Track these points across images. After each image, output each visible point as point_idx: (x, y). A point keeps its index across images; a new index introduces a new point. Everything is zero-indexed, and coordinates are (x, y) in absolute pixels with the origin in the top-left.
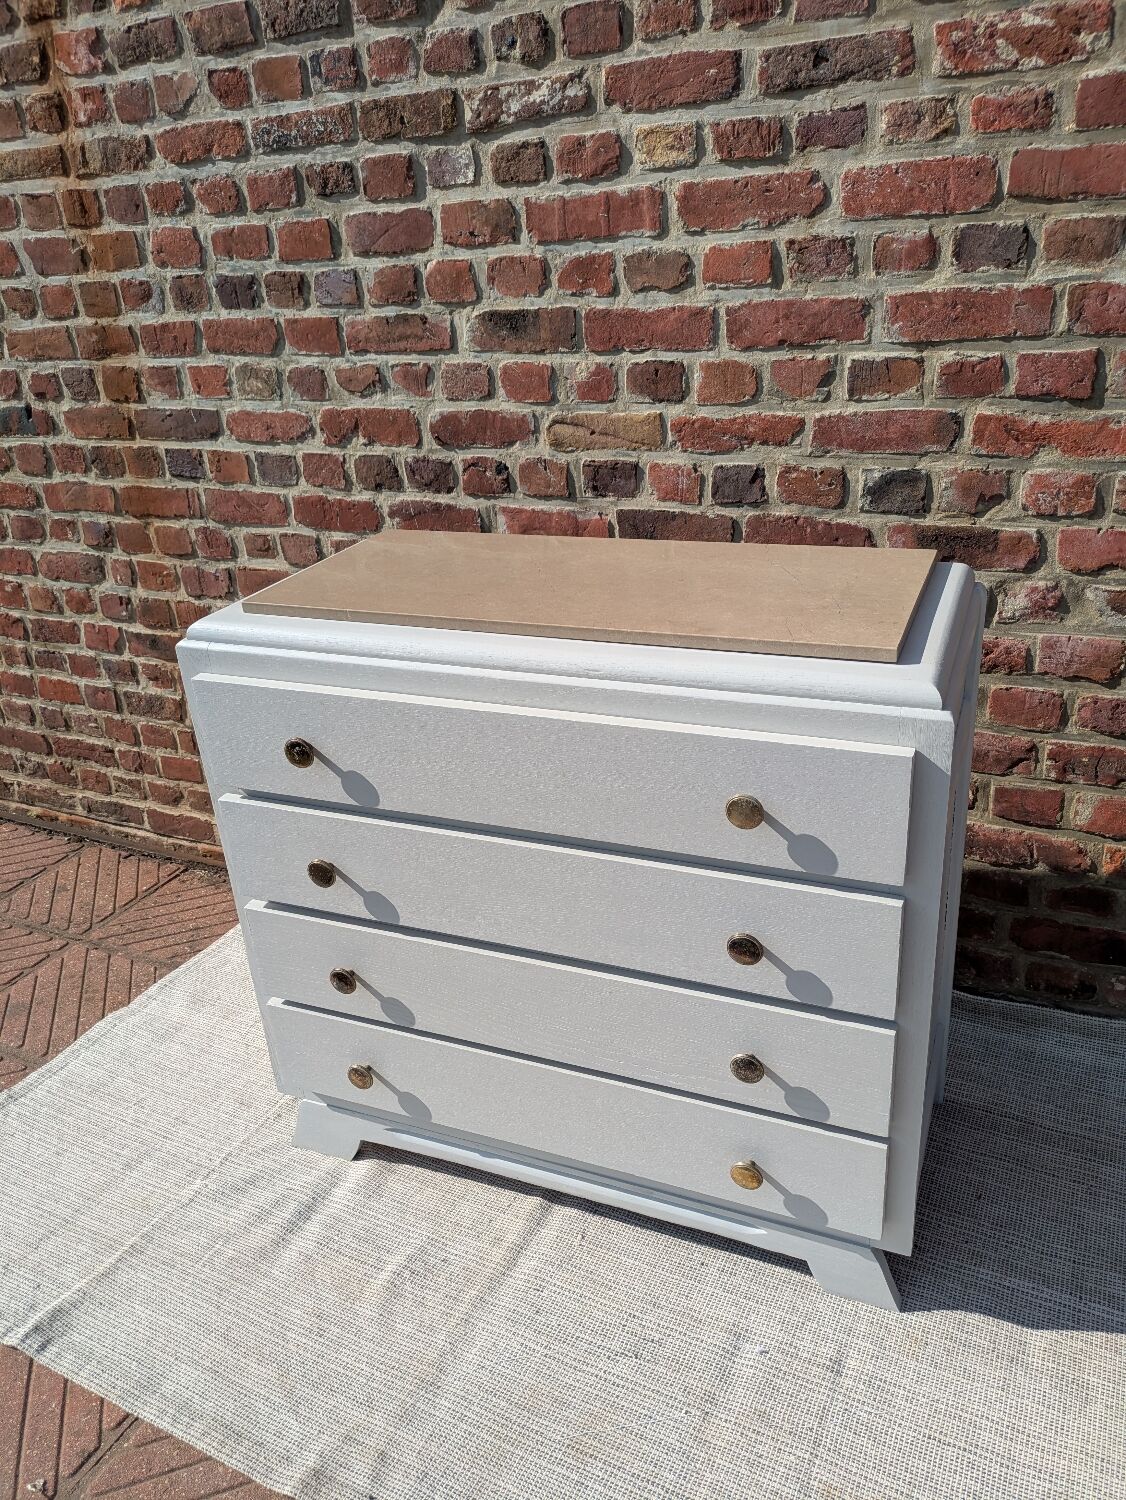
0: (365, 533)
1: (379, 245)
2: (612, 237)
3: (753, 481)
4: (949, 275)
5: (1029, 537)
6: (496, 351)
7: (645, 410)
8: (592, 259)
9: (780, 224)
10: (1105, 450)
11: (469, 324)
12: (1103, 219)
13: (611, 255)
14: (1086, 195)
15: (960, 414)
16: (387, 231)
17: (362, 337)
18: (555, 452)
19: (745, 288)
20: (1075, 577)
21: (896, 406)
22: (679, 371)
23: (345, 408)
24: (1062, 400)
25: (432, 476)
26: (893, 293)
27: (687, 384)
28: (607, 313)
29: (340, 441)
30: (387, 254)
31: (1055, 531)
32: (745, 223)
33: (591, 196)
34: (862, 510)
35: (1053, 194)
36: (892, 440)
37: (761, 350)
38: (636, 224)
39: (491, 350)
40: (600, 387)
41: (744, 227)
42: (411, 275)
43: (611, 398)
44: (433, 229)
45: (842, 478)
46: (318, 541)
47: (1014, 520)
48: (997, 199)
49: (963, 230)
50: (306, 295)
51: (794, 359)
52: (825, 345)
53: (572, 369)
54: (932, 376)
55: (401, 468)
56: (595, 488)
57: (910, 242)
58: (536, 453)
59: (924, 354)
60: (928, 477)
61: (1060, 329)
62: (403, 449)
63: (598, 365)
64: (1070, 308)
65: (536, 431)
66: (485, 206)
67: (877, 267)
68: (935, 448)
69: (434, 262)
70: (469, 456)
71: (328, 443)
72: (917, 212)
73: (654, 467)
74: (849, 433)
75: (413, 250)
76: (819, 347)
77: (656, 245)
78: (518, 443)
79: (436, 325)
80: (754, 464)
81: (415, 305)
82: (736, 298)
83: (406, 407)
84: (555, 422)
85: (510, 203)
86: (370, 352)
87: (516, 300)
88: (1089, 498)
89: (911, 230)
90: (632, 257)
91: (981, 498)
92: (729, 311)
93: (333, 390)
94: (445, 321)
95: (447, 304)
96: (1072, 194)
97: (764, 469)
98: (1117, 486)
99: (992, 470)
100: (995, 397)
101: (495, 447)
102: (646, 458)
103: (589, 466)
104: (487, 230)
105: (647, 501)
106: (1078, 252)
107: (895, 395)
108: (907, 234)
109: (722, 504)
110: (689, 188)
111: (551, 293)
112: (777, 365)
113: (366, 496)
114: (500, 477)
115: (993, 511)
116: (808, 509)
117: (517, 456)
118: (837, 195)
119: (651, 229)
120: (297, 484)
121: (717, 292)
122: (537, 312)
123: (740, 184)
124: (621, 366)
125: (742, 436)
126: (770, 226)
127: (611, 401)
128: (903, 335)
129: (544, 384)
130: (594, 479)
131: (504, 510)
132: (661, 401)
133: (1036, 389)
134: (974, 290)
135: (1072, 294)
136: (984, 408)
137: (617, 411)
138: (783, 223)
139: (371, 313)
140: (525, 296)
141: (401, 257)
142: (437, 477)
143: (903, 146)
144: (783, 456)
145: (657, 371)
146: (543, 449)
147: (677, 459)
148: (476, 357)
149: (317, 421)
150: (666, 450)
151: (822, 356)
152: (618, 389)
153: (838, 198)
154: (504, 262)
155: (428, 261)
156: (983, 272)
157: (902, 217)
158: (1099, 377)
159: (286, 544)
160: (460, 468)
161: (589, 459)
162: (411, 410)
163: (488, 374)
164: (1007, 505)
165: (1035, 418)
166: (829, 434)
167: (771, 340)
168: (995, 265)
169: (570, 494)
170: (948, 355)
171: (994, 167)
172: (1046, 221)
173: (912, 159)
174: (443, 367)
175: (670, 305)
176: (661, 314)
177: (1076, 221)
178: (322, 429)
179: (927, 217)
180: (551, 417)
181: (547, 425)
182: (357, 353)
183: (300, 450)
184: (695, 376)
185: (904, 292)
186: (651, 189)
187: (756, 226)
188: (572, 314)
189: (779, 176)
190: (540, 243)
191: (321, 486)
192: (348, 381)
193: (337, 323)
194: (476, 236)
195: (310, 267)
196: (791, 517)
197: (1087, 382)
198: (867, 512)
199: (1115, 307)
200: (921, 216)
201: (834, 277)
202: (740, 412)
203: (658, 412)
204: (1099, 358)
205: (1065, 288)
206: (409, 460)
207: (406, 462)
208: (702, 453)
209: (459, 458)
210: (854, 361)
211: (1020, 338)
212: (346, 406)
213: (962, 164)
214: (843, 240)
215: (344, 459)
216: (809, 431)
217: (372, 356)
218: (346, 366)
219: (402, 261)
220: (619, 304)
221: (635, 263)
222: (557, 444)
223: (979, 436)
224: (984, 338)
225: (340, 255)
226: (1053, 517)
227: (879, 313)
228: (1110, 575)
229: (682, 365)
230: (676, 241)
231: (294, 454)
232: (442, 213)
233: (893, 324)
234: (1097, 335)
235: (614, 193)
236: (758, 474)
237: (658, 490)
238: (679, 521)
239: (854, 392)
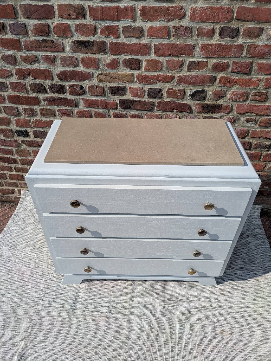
0: (34, 106)
1: (34, 15)
2: (118, 20)
3: (159, 92)
4: (217, 39)
5: (229, 106)
6: (79, 53)
7: (127, 72)
8: (111, 27)
9: (171, 21)
10: (250, 86)
11: (69, 44)
12: (258, 28)
13: (118, 26)
14: (255, 20)
15: (216, 76)
16: (37, 11)
17: (29, 46)
18: (99, 83)
19: (160, 39)
20: (239, 115)
21: (200, 73)
22: (138, 62)
23: (24, 68)
24: (241, 73)
25: (58, 89)
26: (202, 43)
27: (141, 65)
28: (116, 44)
29: (23, 78)
30: (37, 19)
31: (236, 104)
32: (161, 20)
33: (111, 7)
34: (189, 100)
35: (247, 20)
36: (198, 82)
37: (164, 57)
38: (126, 17)
39: (78, 52)
40: (114, 65)
41: (160, 21)
42: (47, 27)
43: (117, 68)
44: (54, 12)
45: (184, 91)
46: (17, 108)
47: (226, 102)
48: (232, 19)
49: (222, 28)
50: (5, 30)
51: (173, 60)
52: (182, 56)
53: (105, 59)
54: (210, 66)
55: (47, 87)
56: (112, 93)
57: (208, 29)
58: (93, 83)
59: (208, 60)
60: (206, 91)
61: (244, 56)
62: (47, 81)
63: (114, 59)
64: (247, 50)
65: (93, 77)
66: (73, 6)
67: (198, 36)
68: (209, 84)
69: (56, 23)
70: (70, 84)
71: (19, 79)
72: (211, 21)
73: (131, 88)
74: (187, 80)
75: (47, 18)
76: (180, 57)
77: (133, 24)
78: (87, 80)
79: (57, 44)
80: (160, 87)
81: (49, 36)
82: (157, 42)
83: (47, 68)
84: (99, 74)
85: (83, 6)
86: (33, 51)
87: (86, 37)
88: (244, 97)
89: (208, 26)
90: (125, 27)
91: (219, 97)
92: (155, 45)
93: (19, 62)
94: (60, 42)
95: (61, 37)
96: (251, 20)
97: (162, 89)
98: (251, 94)
99: (222, 90)
100: (225, 72)
101: (79, 81)
102: (128, 85)
103: (111, 87)
104: (75, 14)
105: (128, 97)
106: (250, 36)
107: (200, 70)
108: (207, 27)
109: (150, 98)
110: (144, 7)
111: (98, 36)
112: (168, 61)
113: (34, 95)
114: (82, 90)
115: (221, 99)
116: (174, 99)
117: (86, 84)
118: (188, 14)
119: (131, 19)
120: (8, 91)
121: (151, 39)
122: (93, 42)
123: (160, 8)
124: (120, 59)
125: (157, 80)
126: (168, 21)
127: (117, 69)
128: (203, 55)
129: (95, 64)
130: (112, 91)
131: (83, 99)
132: (133, 70)
133: (236, 70)
134: (224, 44)
135: (248, 47)
136: (222, 75)
137: (119, 71)
138: (172, 21)
139: (32, 38)
140: (89, 36)
141: (43, 20)
142: (60, 90)
143: (208, 2)
144: (168, 85)
145: (132, 61)
146: (95, 82)
147: (137, 85)
148: (72, 54)
149: (14, 72)
150: (134, 83)
151: (181, 59)
152: (119, 66)
153: (188, 15)
154: (81, 25)
155: (53, 23)
156: (226, 39)
157: (206, 22)
158: (251, 68)
159: (5, 109)
160: (68, 87)
161: (110, 86)
162: (49, 69)
163: (77, 59)
164: (225, 98)
165: (234, 77)
166: (181, 80)
167: (167, 54)
168: (229, 38)
169: (104, 95)
170: (215, 61)
171: (232, 10)
172: (243, 27)
173: (210, 6)
174: (60, 57)
175: (137, 42)
176: (134, 45)
177: (251, 28)
178: (16, 74)
179: (213, 23)
180: (98, 73)
181: (97, 75)
182: (28, 50)
183: (8, 81)
184: (144, 63)
185: (205, 43)
186: (131, 6)
187: (164, 21)
188: (105, 43)
189: (172, 7)
190: (94, 20)
191: (17, 92)
192: (26, 60)
193: (19, 41)
194: (70, 16)
195: (6, 21)
196: (169, 101)
197: (248, 69)
198: (190, 100)
199: (257, 51)
200: (211, 23)
201: (186, 38)
202: (157, 74)
203: (132, 73)
204: (252, 63)
205: (246, 45)
206: (50, 85)
207: (48, 85)
208: (145, 84)
209: (67, 84)
210: (190, 61)
211: (234, 57)
212: (24, 67)
213: (224, 9)
214: (189, 27)
215: (25, 84)
216: (176, 80)
217: (34, 52)
218: (24, 55)
219: (43, 22)
220: (120, 41)
221: (126, 29)
222: (100, 81)
223: (220, 82)
224: (224, 57)
225: (18, 18)
226: (236, 101)
227: (197, 49)
228: (247, 114)
229: (140, 60)
230: (138, 23)
231: (6, 82)
232: (58, 7)
233: (201, 52)
234: (252, 58)
235: (119, 6)
236: (161, 90)
237: (132, 94)
238: (138, 102)
239: (189, 69)
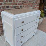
60: (22, 6)
73: (10, 6)
80: (15, 6)
84: (4, 4)
103: (6, 6)
117: (1, 6)
127: (7, 2)
132: (10, 2)
136: (23, 3)
239: (19, 2)
